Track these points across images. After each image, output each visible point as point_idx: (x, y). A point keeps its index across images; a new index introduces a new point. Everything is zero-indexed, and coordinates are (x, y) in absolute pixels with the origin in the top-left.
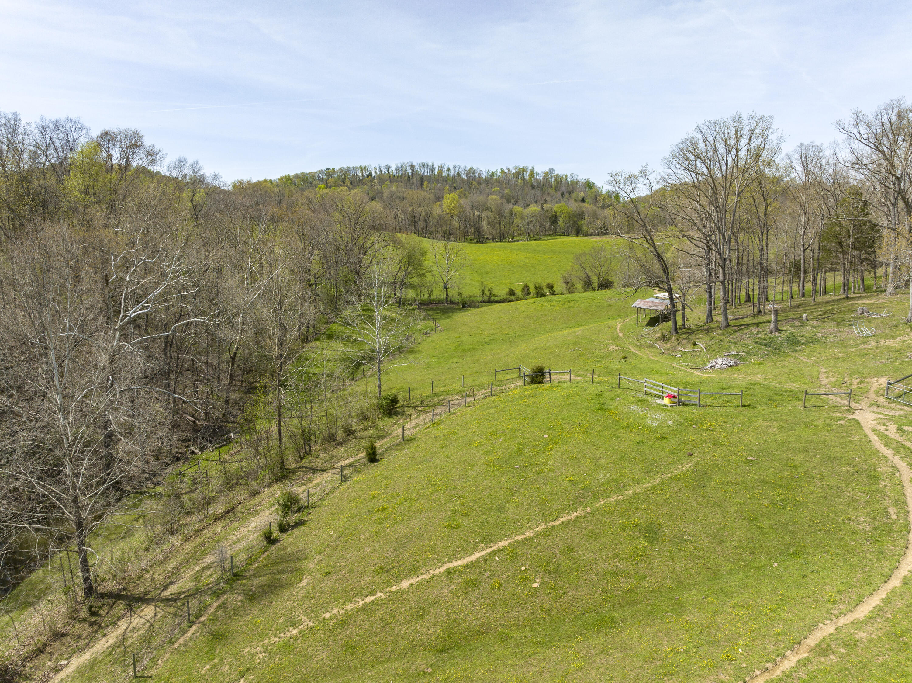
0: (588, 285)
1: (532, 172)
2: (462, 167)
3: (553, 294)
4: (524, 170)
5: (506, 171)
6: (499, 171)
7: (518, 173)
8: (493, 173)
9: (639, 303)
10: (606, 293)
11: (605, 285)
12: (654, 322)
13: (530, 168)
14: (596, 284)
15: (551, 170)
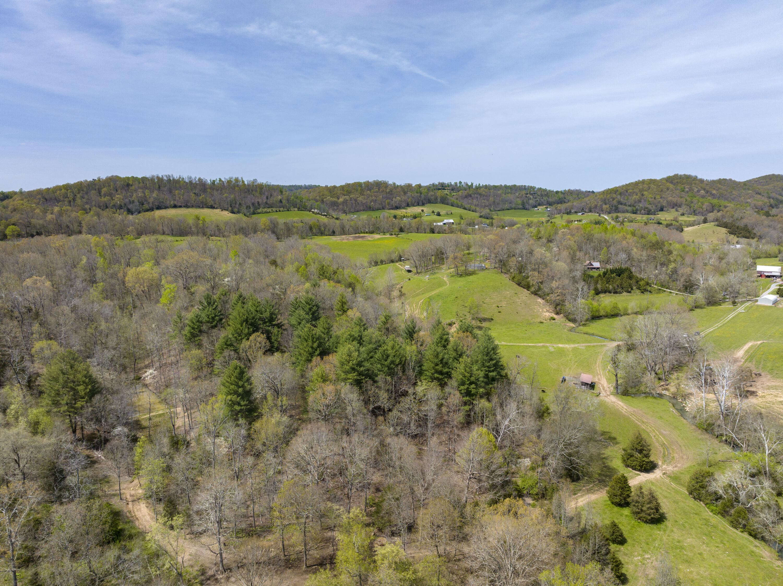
1: (242, 181)
4: (236, 180)
6: (218, 179)
13: (240, 178)
15: (255, 180)
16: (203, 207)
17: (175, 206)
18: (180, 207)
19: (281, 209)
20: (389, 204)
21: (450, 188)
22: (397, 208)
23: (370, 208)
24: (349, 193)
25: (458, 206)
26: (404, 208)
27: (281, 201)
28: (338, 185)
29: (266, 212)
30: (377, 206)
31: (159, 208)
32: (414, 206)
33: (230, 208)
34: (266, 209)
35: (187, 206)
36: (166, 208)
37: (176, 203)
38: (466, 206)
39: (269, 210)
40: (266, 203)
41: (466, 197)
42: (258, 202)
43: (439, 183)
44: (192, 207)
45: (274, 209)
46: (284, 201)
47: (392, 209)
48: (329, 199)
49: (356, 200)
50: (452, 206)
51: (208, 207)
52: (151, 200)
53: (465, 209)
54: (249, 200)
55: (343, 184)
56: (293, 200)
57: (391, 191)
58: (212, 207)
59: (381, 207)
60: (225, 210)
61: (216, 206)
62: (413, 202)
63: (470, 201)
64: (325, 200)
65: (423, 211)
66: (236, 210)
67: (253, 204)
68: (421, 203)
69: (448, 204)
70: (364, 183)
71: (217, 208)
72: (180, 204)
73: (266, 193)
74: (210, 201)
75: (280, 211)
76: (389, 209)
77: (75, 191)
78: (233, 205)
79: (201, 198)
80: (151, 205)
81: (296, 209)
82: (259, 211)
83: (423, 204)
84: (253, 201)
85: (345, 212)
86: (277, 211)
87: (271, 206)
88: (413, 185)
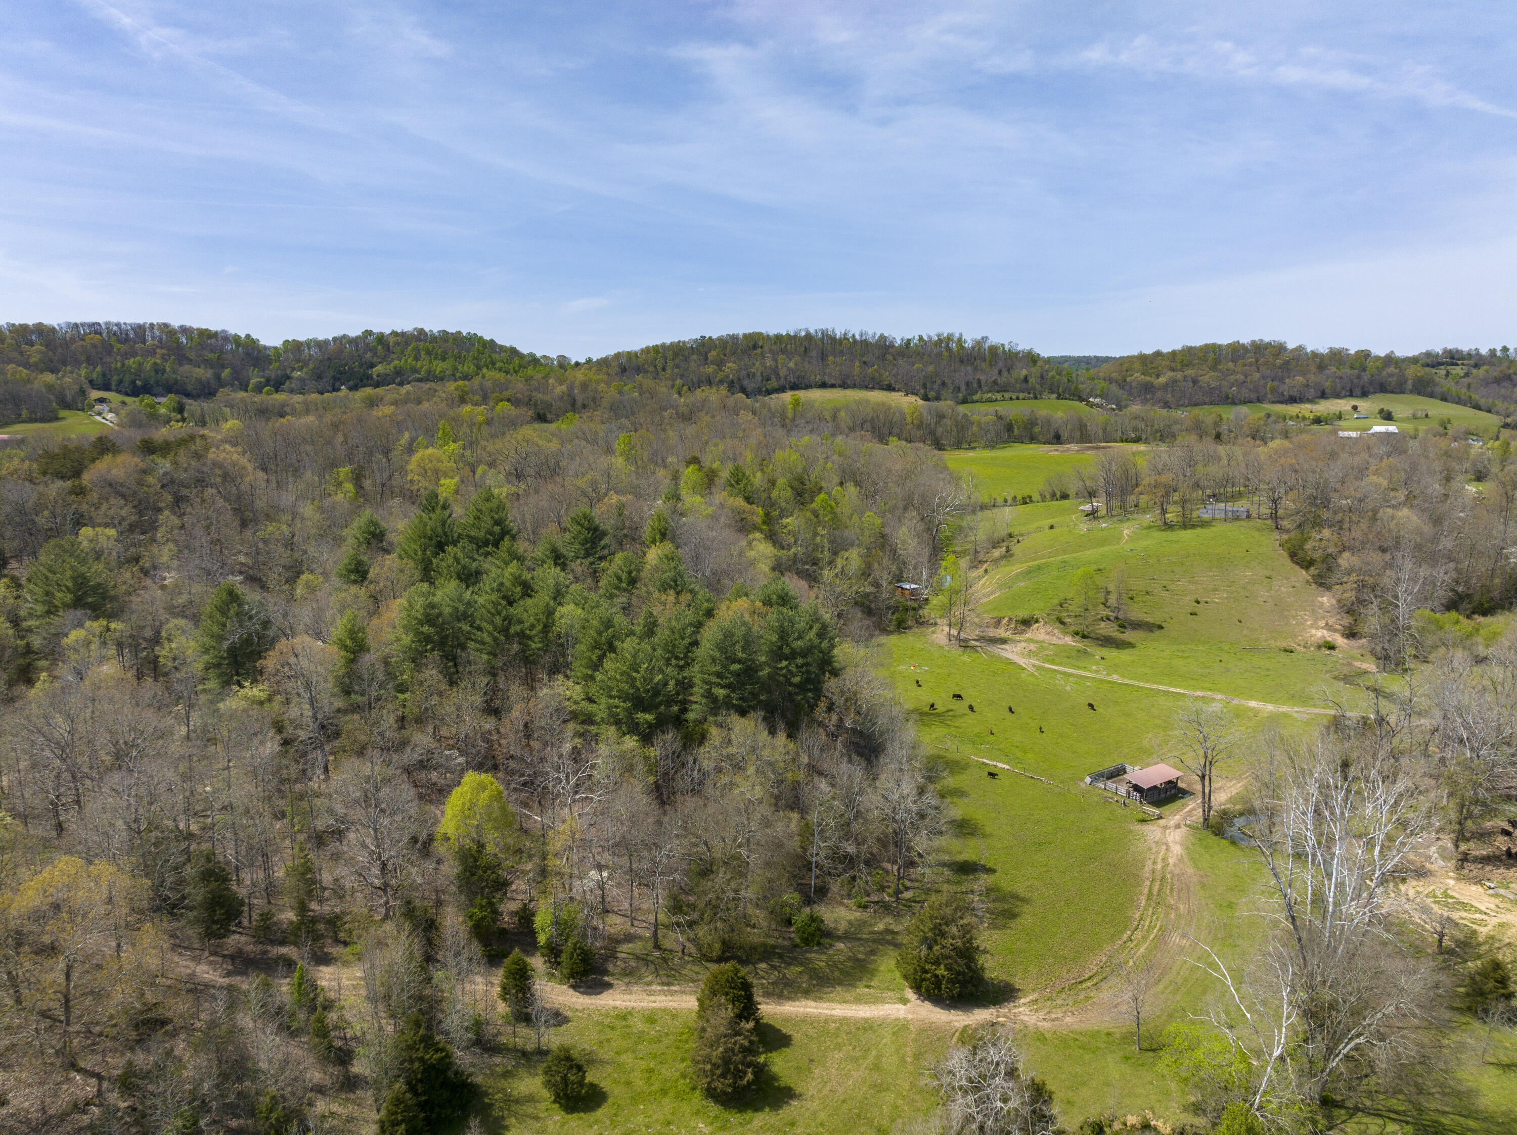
0: (1053, 496)
1: (960, 340)
2: (870, 333)
3: (1032, 501)
4: (950, 338)
5: (925, 338)
6: (917, 337)
7: (940, 341)
8: (909, 340)
9: (1082, 508)
10: (1063, 502)
11: (1065, 497)
12: (1087, 515)
13: (957, 335)
14: (1058, 495)
15: (985, 339)
16: (873, 388)
17: (823, 385)
18: (833, 386)
19: (1021, 395)
20: (1273, 390)
21: (1472, 362)
22: (1293, 400)
23: (1227, 397)
24: (1185, 365)
25: (1459, 401)
26: (1311, 401)
27: (1026, 380)
28: (1166, 349)
29: (990, 401)
30: (1245, 393)
31: (794, 387)
32: (1338, 396)
33: (922, 391)
34: (990, 395)
35: (844, 386)
36: (807, 387)
37: (827, 378)
38: (1482, 402)
39: (999, 396)
40: (995, 382)
41: (1498, 381)
42: (979, 381)
43: (1446, 351)
44: (854, 386)
45: (1007, 395)
46: (1032, 380)
47: (1281, 402)
48: (1137, 377)
49: (1195, 382)
50: (1444, 399)
51: (882, 388)
52: (783, 372)
53: (1477, 407)
54: (964, 374)
55: (1178, 347)
56: (1053, 377)
57: (1287, 363)
58: (890, 388)
59: (1253, 396)
60: (913, 394)
61: (897, 387)
62: (1338, 388)
63: (1503, 391)
64: (1128, 379)
65: (1355, 408)
66: (932, 394)
67: (968, 384)
68: (1358, 391)
69: (1431, 395)
70: (1229, 346)
71: (898, 391)
72: (833, 382)
73: (1001, 364)
74: (887, 377)
75: (1018, 398)
76: (1274, 402)
77: (670, 354)
78: (928, 385)
79: (871, 370)
80: (782, 382)
81: (1054, 396)
82: (976, 397)
83: (1364, 394)
84: (970, 378)
85: (1167, 405)
86: (1011, 399)
87: (1004, 389)
88: (1352, 352)
